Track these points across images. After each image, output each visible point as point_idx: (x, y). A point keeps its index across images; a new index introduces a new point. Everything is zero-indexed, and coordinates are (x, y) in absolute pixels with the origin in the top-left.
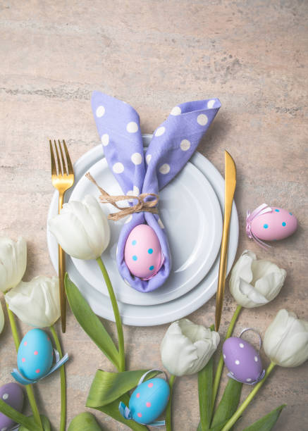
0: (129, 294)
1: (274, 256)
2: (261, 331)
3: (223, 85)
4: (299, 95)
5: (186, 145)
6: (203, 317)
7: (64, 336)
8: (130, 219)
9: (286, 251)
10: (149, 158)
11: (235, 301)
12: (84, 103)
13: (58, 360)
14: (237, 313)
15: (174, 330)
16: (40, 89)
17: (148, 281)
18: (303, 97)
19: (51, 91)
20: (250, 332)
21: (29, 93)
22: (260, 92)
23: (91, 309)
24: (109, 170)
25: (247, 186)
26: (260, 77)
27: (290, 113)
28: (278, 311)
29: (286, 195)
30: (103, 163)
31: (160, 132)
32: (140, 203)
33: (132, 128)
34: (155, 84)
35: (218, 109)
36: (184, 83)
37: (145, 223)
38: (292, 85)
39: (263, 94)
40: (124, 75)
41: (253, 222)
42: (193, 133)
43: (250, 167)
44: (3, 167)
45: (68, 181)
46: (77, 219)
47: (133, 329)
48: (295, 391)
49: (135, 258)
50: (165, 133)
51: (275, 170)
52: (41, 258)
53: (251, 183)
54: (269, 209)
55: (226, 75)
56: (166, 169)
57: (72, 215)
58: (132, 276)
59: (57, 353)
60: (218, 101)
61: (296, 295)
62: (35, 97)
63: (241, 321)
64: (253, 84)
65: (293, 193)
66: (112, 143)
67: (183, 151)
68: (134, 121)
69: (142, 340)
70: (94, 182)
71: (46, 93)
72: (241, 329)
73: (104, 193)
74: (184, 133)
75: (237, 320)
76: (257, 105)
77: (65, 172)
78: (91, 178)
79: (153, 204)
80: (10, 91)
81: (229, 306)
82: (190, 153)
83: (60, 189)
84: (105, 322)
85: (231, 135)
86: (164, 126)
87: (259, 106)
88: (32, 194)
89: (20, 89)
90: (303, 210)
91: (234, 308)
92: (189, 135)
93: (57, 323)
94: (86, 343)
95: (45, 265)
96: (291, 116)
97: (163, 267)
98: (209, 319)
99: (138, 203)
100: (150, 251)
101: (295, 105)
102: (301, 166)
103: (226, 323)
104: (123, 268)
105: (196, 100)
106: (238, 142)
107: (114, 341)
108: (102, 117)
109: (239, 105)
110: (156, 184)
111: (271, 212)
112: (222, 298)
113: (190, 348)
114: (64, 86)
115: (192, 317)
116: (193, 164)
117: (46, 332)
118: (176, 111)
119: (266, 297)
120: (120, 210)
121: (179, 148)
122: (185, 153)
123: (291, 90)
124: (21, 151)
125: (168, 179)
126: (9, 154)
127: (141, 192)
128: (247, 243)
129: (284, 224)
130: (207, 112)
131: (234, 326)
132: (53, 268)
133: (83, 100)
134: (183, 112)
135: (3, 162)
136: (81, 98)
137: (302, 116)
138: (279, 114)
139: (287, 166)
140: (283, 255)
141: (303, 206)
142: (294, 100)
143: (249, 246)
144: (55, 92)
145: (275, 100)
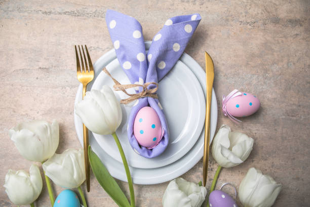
0: (138, 160)
1: (243, 128)
2: (236, 185)
3: (202, 6)
4: (256, 12)
5: (177, 47)
6: (193, 176)
7: (89, 194)
8: (137, 103)
9: (252, 124)
10: (150, 57)
11: (216, 162)
12: (101, 20)
14: (218, 172)
15: (172, 186)
16: (68, 11)
17: (152, 150)
18: (258, 13)
19: (76, 12)
20: (228, 186)
21: (60, 13)
22: (228, 10)
23: (109, 173)
24: (121, 67)
25: (222, 78)
27: (250, 25)
28: (247, 170)
29: (249, 84)
30: (116, 62)
31: (158, 37)
32: (144, 91)
33: (137, 35)
34: (152, 6)
35: (199, 21)
36: (173, 5)
37: (149, 105)
38: (250, 5)
39: (230, 12)
41: (228, 103)
42: (182, 38)
43: (223, 64)
44: (40, 68)
45: (89, 76)
47: (141, 187)
49: (142, 132)
50: (161, 38)
51: (241, 66)
52: (70, 136)
53: (224, 76)
54: (240, 93)
56: (163, 65)
57: (93, 100)
58: (140, 146)
60: (199, 15)
61: (260, 157)
62: (63, 16)
63: (221, 178)
64: (223, 5)
65: (254, 82)
66: (122, 47)
68: (138, 30)
69: (148, 195)
70: (109, 74)
71: (72, 14)
72: (221, 184)
73: (117, 83)
74: (175, 38)
75: (218, 177)
76: (226, 20)
77: (87, 69)
78: (107, 72)
79: (154, 91)
80: (46, 13)
81: (212, 167)
82: (180, 54)
83: (84, 82)
84: (119, 182)
85: (208, 42)
86: (160, 33)
87: (227, 20)
88: (62, 88)
89: (53, 11)
90: (262, 94)
91: (216, 168)
92: (179, 39)
93: (83, 184)
94: (106, 199)
95: (74, 141)
96: (249, 27)
97: (163, 138)
98: (198, 177)
99: (143, 90)
100: (153, 126)
101: (253, 20)
102: (260, 62)
103: (210, 180)
104: (132, 140)
105: (184, 15)
106: (213, 46)
107: (127, 196)
108: (114, 28)
109: (213, 19)
110: (156, 76)
111: (241, 95)
112: (207, 161)
113: (186, 199)
114: (85, 8)
115: (185, 176)
116: (182, 62)
117: (75, 192)
118: (169, 23)
119: (240, 158)
120: (130, 97)
121: (172, 49)
122: (176, 53)
123: (250, 9)
124: (54, 56)
125: (165, 73)
126: (45, 58)
127: (145, 82)
128: (223, 119)
129: (251, 104)
130: (191, 23)
131: (216, 182)
132: (80, 142)
133: (100, 18)
134: (173, 23)
135: (40, 64)
136: (98, 17)
137: (259, 27)
138: (242, 26)
139: (250, 63)
140: (250, 128)
141: (262, 92)
142: (252, 16)
143: (225, 122)
144: (79, 13)
145: (239, 16)
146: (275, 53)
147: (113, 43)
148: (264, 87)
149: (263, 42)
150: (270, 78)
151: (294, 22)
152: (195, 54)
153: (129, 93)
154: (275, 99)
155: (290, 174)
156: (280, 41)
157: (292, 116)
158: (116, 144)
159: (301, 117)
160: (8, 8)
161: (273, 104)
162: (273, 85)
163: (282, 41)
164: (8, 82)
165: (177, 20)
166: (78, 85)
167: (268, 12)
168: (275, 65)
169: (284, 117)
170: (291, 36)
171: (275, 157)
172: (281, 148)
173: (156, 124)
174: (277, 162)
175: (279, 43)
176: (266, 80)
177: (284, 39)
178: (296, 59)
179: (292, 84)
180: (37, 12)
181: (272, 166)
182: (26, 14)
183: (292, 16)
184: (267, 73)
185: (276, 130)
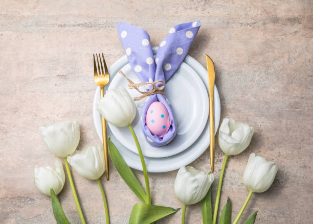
3: (203, 12)
4: (255, 14)
5: (180, 51)
7: (107, 188)
8: (148, 99)
9: (256, 117)
10: (157, 60)
11: (224, 154)
12: (111, 30)
15: (183, 171)
16: (81, 23)
17: (162, 138)
18: (258, 14)
19: (88, 24)
21: (74, 26)
22: (228, 14)
24: (133, 70)
25: (225, 76)
26: (227, 4)
27: (250, 26)
29: (252, 80)
30: (128, 67)
31: (163, 44)
32: (154, 88)
33: (145, 42)
34: (157, 14)
36: (177, 12)
38: (250, 7)
39: (230, 15)
40: (137, 10)
42: (184, 43)
43: (226, 64)
44: (58, 75)
45: (105, 79)
46: (115, 99)
48: (274, 216)
49: (153, 121)
50: (166, 45)
51: (243, 65)
53: (228, 74)
55: (204, 5)
56: (169, 67)
58: (153, 134)
60: (199, 22)
61: (267, 147)
63: (230, 168)
64: (224, 9)
65: (257, 78)
66: (133, 53)
67: (178, 55)
68: (147, 38)
69: (162, 187)
70: (125, 76)
71: (85, 25)
72: (230, 174)
73: (131, 82)
74: (178, 43)
75: (226, 167)
76: (227, 23)
77: (103, 74)
79: (162, 88)
80: (61, 26)
81: (220, 158)
82: (184, 56)
83: (101, 85)
85: (211, 44)
86: (165, 40)
87: (228, 23)
88: (79, 92)
89: (67, 24)
91: (224, 158)
92: (181, 44)
96: (251, 28)
97: (171, 127)
98: (207, 168)
99: (152, 88)
100: (162, 116)
101: (253, 21)
102: (261, 59)
103: (219, 171)
104: (146, 129)
105: (186, 22)
106: (216, 48)
108: (125, 38)
109: (215, 23)
110: (163, 76)
114: (97, 20)
116: (186, 63)
118: (172, 30)
120: (142, 94)
121: (176, 53)
122: (179, 56)
123: (249, 11)
124: (70, 64)
125: (171, 74)
126: (62, 67)
127: (154, 80)
130: (192, 30)
131: (225, 171)
132: (99, 138)
133: (110, 28)
134: (176, 31)
135: (58, 72)
137: (259, 27)
138: (242, 27)
139: (251, 61)
140: (254, 120)
141: (265, 87)
142: (252, 17)
144: (91, 24)
145: (239, 19)
146: (276, 50)
147: (125, 50)
148: (266, 82)
149: (263, 41)
150: (272, 74)
151: (293, 20)
153: (141, 91)
154: (277, 93)
155: (297, 162)
156: (280, 39)
157: (296, 108)
159: (304, 109)
160: (27, 23)
161: (277, 98)
162: (276, 80)
163: (282, 39)
164: (29, 90)
166: (96, 88)
167: (267, 13)
168: (277, 62)
169: (288, 109)
170: (291, 34)
171: (281, 147)
172: (286, 138)
173: (165, 115)
174: (283, 152)
175: (279, 41)
176: (268, 76)
177: (283, 37)
178: (296, 54)
179: (294, 78)
180: (53, 25)
181: (279, 156)
182: (43, 28)
183: (290, 15)
184: (269, 69)
185: (280, 122)
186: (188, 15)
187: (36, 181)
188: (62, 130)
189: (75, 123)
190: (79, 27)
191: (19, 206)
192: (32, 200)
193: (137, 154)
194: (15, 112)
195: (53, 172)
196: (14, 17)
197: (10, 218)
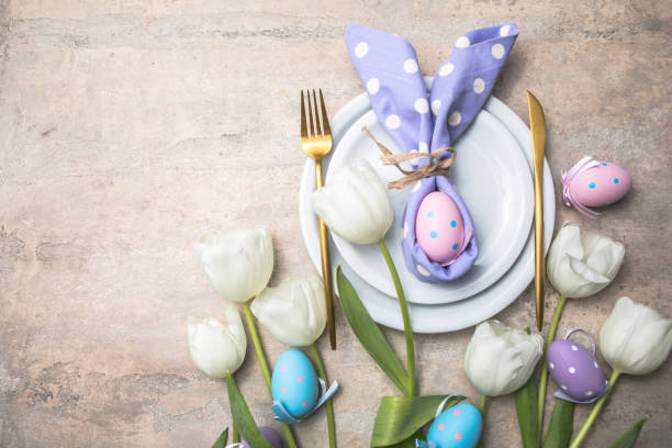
1: (601, 228)
2: (593, 332)
3: (512, 8)
4: (614, 13)
5: (480, 86)
6: (514, 319)
8: (419, 186)
10: (437, 104)
12: (329, 43)
13: (324, 390)
14: (558, 311)
15: (483, 332)
16: (267, 29)
17: (446, 267)
18: (619, 14)
19: (282, 30)
20: (578, 335)
21: (254, 34)
22: (561, 13)
24: (381, 125)
25: (557, 139)
27: (604, 37)
28: (613, 304)
29: (607, 147)
31: (447, 70)
32: (432, 165)
33: (410, 67)
35: (516, 36)
36: (459, 7)
37: (437, 189)
39: (565, 14)
41: (572, 182)
42: (488, 69)
43: (558, 113)
44: (225, 135)
45: (323, 144)
49: (434, 235)
50: (454, 71)
51: (591, 114)
53: (560, 134)
56: (458, 119)
58: (431, 260)
59: (323, 382)
60: (514, 26)
61: (636, 280)
62: (261, 39)
63: (566, 320)
65: (618, 143)
66: (384, 89)
67: (476, 94)
68: (411, 58)
69: (434, 356)
70: (373, 137)
71: (276, 33)
72: (566, 331)
73: (386, 151)
74: (477, 69)
75: (559, 319)
76: (559, 30)
77: (319, 133)
79: (447, 163)
80: (228, 34)
82: (485, 97)
85: (528, 72)
86: (450, 62)
87: (561, 30)
88: (268, 169)
89: (240, 30)
90: (633, 165)
92: (482, 72)
94: (358, 366)
96: (604, 41)
97: (469, 245)
99: (427, 164)
100: (453, 224)
101: (609, 26)
102: (626, 105)
104: (417, 250)
106: (538, 80)
108: (365, 57)
109: (535, 31)
110: (447, 139)
111: (597, 166)
112: (542, 288)
114: (299, 22)
115: (502, 317)
116: (488, 111)
118: (464, 42)
120: (404, 176)
121: (472, 90)
122: (479, 96)
123: (603, 6)
124: (248, 112)
125: (459, 132)
126: (233, 118)
127: (430, 148)
128: (564, 212)
129: (616, 181)
130: (503, 41)
131: (557, 328)
132: (313, 264)
133: (327, 39)
134: (472, 43)
135: (226, 129)
136: (323, 36)
137: (621, 40)
138: (589, 39)
139: (607, 107)
140: (613, 227)
141: (633, 160)
142: (607, 19)
143: (567, 217)
144: (288, 31)
145: (582, 22)
146: (654, 87)
147: (364, 82)
148: (635, 151)
149: (630, 67)
150: (648, 134)
152: (507, 97)
153: (402, 168)
154: (657, 172)
156: (663, 64)
158: (384, 259)
160: (161, 30)
161: (655, 182)
162: (655, 147)
163: (668, 64)
164: (169, 164)
165: (478, 38)
166: (305, 162)
168: (656, 109)
171: (663, 278)
173: (457, 221)
174: (667, 288)
175: (662, 67)
176: (639, 138)
180: (213, 33)
181: (659, 296)
182: (193, 39)
184: (640, 124)
185: (662, 229)
186: (481, 14)
187: (192, 350)
188: (241, 251)
189: (264, 233)
190: (263, 38)
191: (159, 392)
192: (183, 380)
193: (394, 298)
194: (143, 209)
195: (224, 332)
196: (135, 18)
197: (143, 413)
